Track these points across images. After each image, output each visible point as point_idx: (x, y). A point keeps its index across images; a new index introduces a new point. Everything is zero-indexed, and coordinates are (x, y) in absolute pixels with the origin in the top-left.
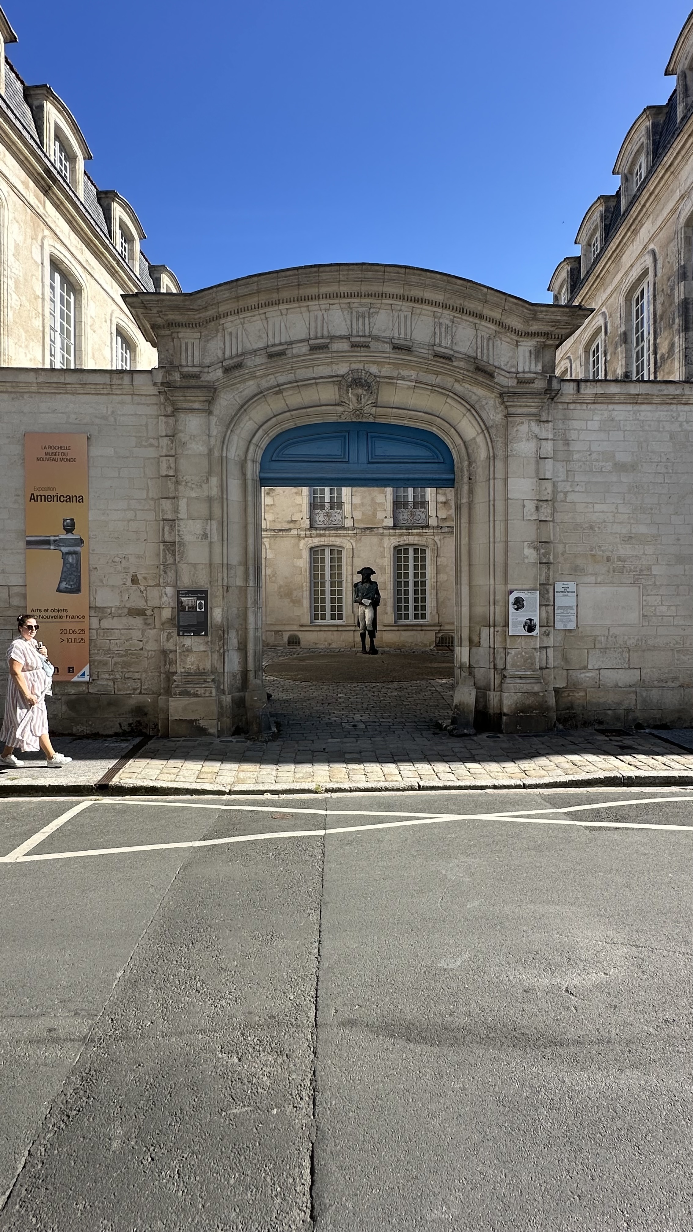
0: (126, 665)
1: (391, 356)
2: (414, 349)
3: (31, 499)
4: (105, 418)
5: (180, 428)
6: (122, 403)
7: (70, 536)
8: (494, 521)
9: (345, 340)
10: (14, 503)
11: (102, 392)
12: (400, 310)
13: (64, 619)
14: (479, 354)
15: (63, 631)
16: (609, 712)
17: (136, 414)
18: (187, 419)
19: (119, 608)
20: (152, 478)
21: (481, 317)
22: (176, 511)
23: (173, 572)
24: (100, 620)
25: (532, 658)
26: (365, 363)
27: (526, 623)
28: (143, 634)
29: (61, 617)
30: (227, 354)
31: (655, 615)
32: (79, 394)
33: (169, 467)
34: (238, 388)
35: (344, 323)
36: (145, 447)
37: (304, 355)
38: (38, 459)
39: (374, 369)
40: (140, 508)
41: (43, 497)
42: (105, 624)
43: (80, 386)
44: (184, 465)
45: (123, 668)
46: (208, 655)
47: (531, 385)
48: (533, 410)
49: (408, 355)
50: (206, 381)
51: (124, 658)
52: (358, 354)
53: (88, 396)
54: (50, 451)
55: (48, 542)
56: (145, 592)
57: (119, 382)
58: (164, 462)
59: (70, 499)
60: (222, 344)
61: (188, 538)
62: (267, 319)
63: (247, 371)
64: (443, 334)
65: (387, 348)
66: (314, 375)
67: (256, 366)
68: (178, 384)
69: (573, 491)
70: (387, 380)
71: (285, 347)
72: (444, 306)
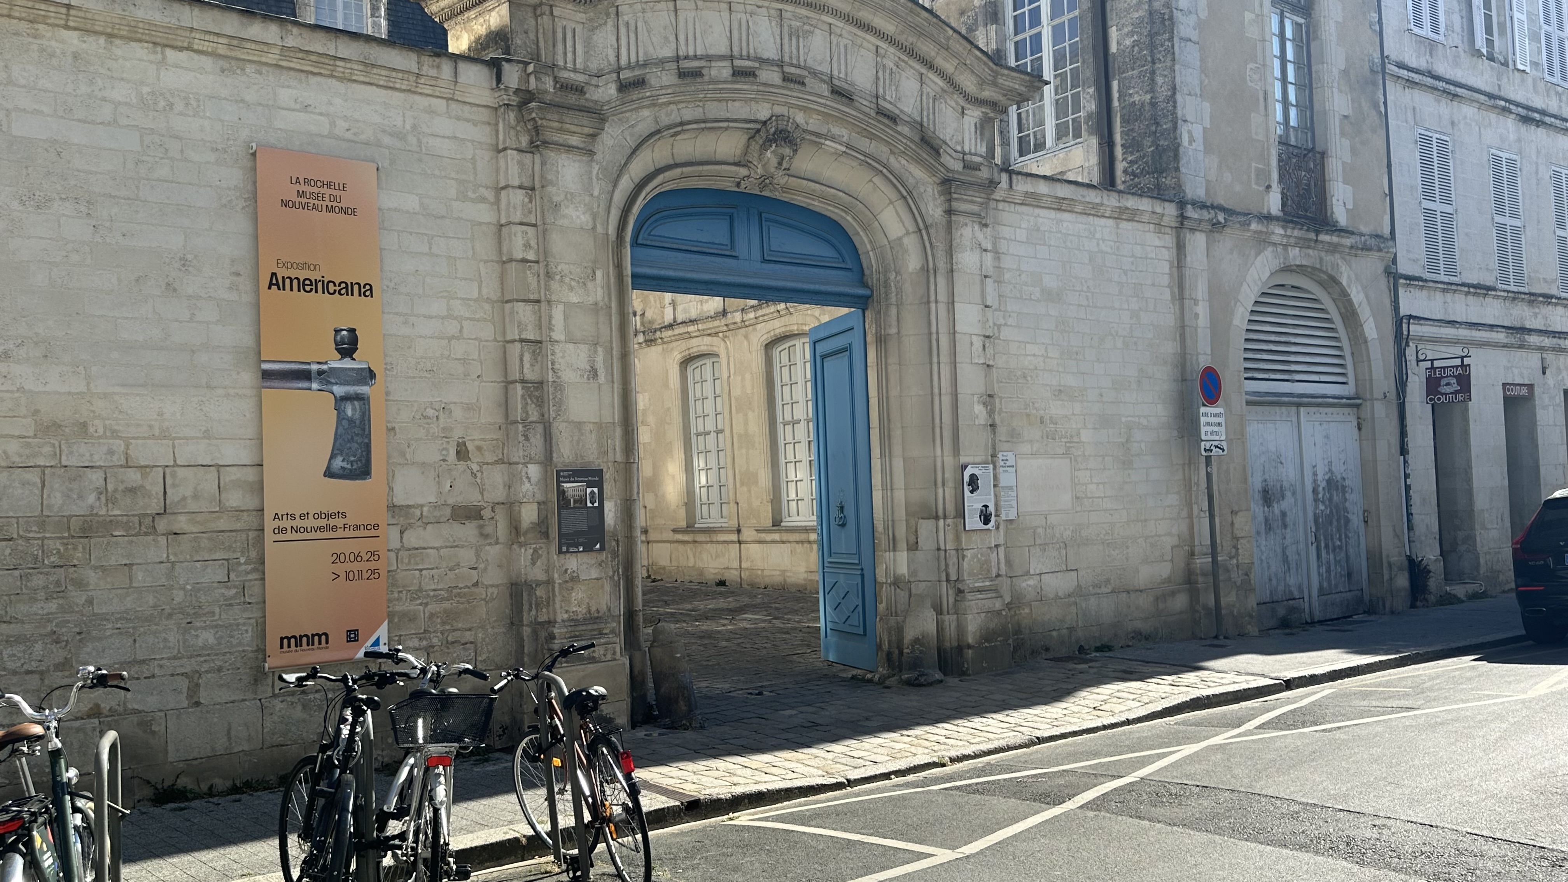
0: (450, 616)
1: (828, 103)
2: (854, 97)
3: (271, 285)
4: (399, 135)
5: (549, 177)
6: (431, 112)
7: (347, 364)
8: (939, 363)
9: (776, 68)
10: (230, 288)
11: (398, 86)
12: (840, 35)
13: (340, 533)
14: (925, 119)
15: (338, 557)
16: (1054, 634)
17: (455, 138)
18: (560, 161)
19: (435, 507)
20: (486, 262)
21: (931, 66)
22: (544, 323)
23: (538, 436)
24: (402, 533)
25: (988, 561)
26: (791, 106)
27: (982, 511)
28: (478, 556)
29: (334, 528)
30: (624, 61)
31: (1087, 497)
32: (355, 81)
33: (527, 246)
34: (628, 120)
35: (772, 40)
36: (473, 201)
37: (725, 82)
38: (285, 204)
39: (800, 118)
40: (467, 315)
41: (295, 282)
42: (413, 538)
43: (361, 68)
44: (558, 243)
45: (444, 623)
46: (603, 587)
47: (978, 173)
48: (975, 208)
49: (848, 106)
50: (592, 101)
51: (447, 605)
52: (789, 93)
53: (368, 88)
54: (308, 189)
55: (305, 375)
56: (479, 474)
57: (433, 72)
58: (519, 234)
59: (347, 289)
60: (614, 39)
61: (568, 376)
62: (676, 10)
63: (648, 94)
64: (887, 82)
65: (825, 89)
66: (728, 115)
67: (662, 88)
68: (548, 98)
69: (1006, 324)
70: (813, 138)
71: (703, 63)
72: (892, 41)
